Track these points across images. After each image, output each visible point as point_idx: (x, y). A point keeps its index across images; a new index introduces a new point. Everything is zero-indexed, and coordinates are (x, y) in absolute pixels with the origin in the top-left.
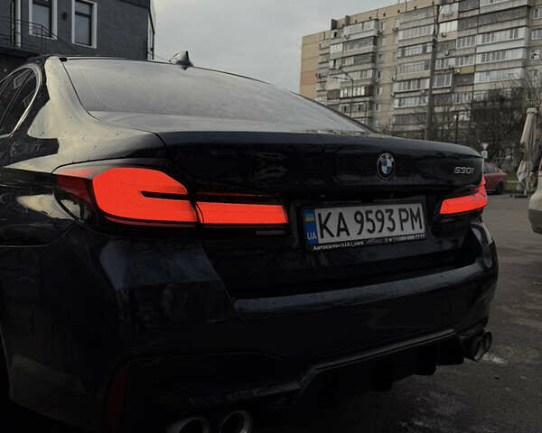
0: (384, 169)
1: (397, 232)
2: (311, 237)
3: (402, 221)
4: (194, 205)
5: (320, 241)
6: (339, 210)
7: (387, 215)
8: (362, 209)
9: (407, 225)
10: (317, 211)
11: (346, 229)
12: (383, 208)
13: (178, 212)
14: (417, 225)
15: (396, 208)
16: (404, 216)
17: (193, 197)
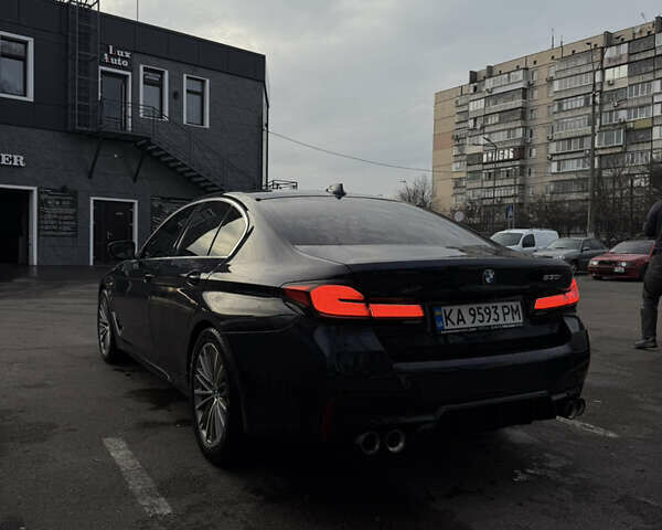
0: (488, 280)
1: (501, 322)
2: (439, 325)
3: (505, 314)
4: (367, 306)
5: (446, 327)
6: (458, 307)
7: (493, 310)
8: (475, 307)
9: (509, 318)
10: (443, 308)
11: (463, 320)
12: (490, 305)
13: (358, 310)
14: (516, 317)
15: (500, 305)
16: (506, 311)
17: (367, 301)
